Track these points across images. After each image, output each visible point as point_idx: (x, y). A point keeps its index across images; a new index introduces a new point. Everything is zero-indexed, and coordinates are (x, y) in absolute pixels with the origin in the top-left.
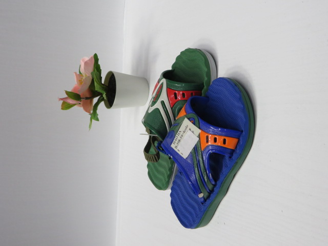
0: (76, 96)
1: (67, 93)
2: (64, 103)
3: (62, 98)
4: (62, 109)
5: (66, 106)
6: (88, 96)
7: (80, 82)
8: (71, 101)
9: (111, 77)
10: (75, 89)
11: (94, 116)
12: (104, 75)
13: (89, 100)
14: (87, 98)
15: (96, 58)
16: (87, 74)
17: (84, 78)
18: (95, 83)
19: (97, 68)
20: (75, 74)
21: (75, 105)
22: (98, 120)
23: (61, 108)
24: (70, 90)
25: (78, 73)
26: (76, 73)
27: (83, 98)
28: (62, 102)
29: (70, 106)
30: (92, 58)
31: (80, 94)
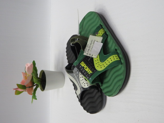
0: (23, 87)
1: (18, 85)
2: (16, 91)
4: (15, 94)
5: (18, 93)
6: (30, 86)
7: (26, 77)
8: (20, 90)
9: (43, 73)
10: (23, 82)
11: (34, 97)
12: (39, 73)
13: (31, 88)
14: (29, 87)
15: (34, 63)
16: (29, 74)
17: (27, 75)
18: (33, 78)
19: (35, 69)
20: (22, 73)
21: (23, 92)
22: (36, 99)
23: (15, 93)
24: (19, 83)
25: (25, 72)
26: (23, 73)
27: (27, 87)
30: (32, 64)
31: (25, 85)
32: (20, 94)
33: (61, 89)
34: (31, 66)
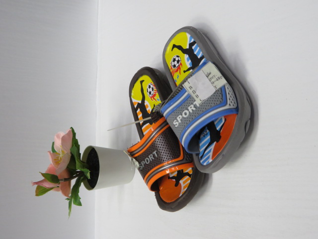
0: (52, 178)
1: (43, 175)
2: (38, 188)
3: (37, 181)
4: (37, 195)
5: (41, 190)
6: (66, 177)
7: (56, 161)
8: (47, 185)
11: (75, 199)
12: (82, 151)
14: (65, 180)
16: (65, 150)
17: (61, 156)
19: (75, 144)
20: (49, 153)
21: (51, 189)
22: (80, 204)
23: (35, 194)
27: (62, 180)
28: (36, 186)
29: (46, 190)
31: (57, 175)
32: (46, 194)
34: (68, 134)
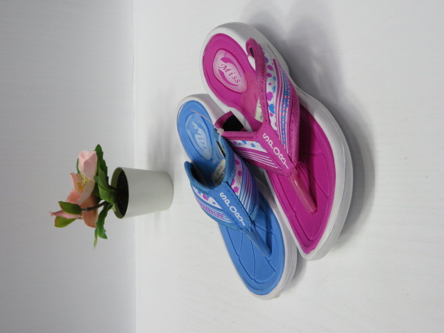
0: (75, 209)
1: (62, 204)
2: (57, 218)
4: (56, 225)
5: (61, 222)
6: (91, 206)
7: (80, 186)
8: (67, 216)
9: (121, 175)
10: (73, 196)
11: (100, 231)
12: (110, 174)
13: (92, 211)
14: (89, 209)
15: (99, 151)
16: (89, 177)
17: (84, 181)
18: (99, 187)
19: (102, 166)
20: (71, 176)
21: (73, 220)
22: (105, 237)
23: (54, 224)
24: (65, 200)
25: (76, 172)
26: (72, 174)
27: (84, 210)
28: (55, 217)
30: (94, 155)
31: (80, 205)
32: (67, 227)
33: (163, 213)
34: (92, 158)
